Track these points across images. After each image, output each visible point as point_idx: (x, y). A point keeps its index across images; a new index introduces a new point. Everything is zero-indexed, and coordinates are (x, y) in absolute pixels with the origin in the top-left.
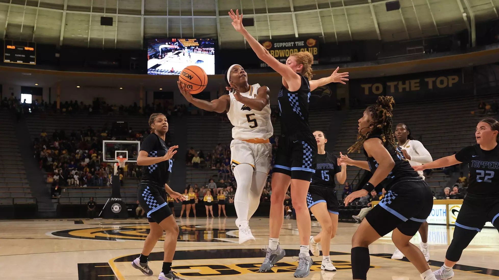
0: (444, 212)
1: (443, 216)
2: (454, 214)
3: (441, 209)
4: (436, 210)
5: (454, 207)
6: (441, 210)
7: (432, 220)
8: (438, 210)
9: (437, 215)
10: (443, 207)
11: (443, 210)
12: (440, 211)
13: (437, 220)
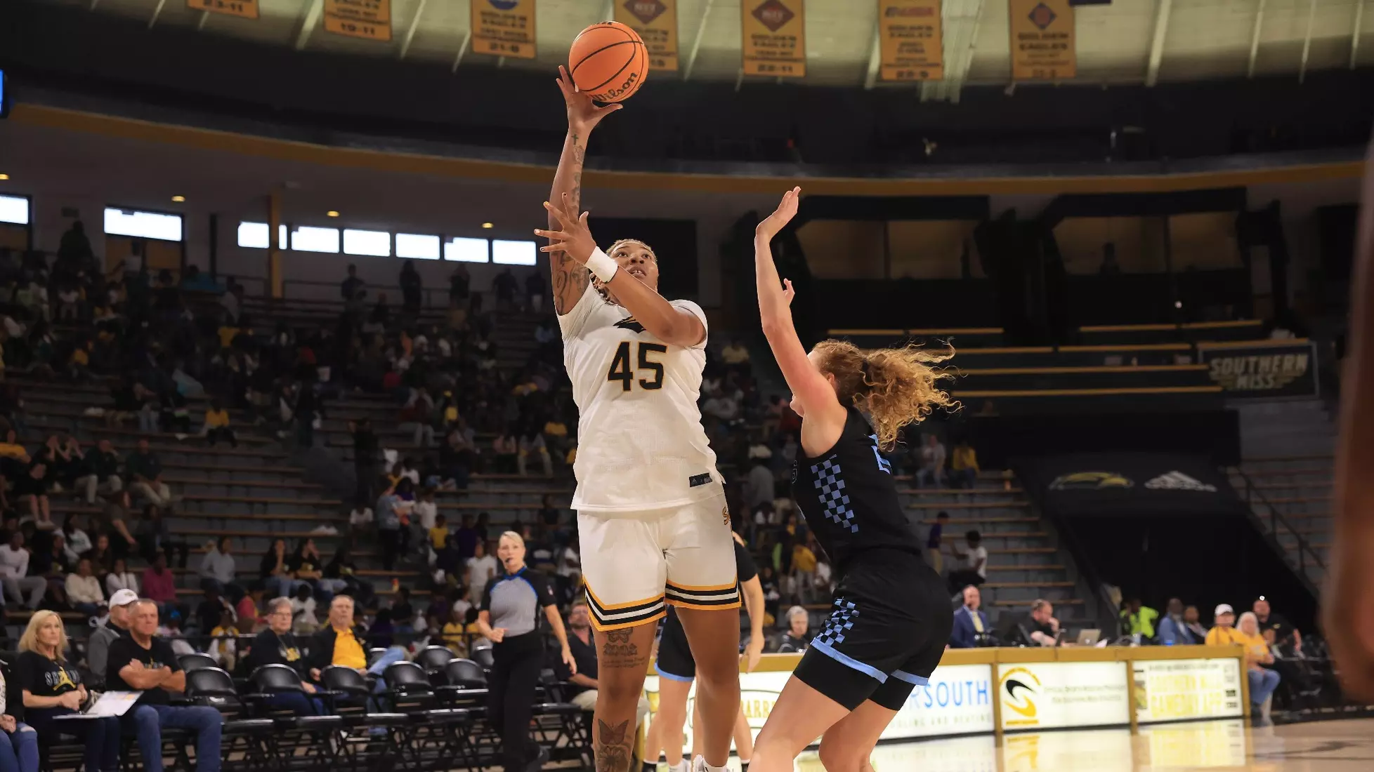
0: (980, 692)
1: (979, 703)
2: (1012, 695)
3: (969, 680)
4: (954, 685)
5: (1012, 671)
6: (969, 683)
7: (939, 721)
8: (961, 685)
9: (958, 701)
10: (978, 674)
11: (978, 683)
12: (965, 688)
13: (956, 720)
